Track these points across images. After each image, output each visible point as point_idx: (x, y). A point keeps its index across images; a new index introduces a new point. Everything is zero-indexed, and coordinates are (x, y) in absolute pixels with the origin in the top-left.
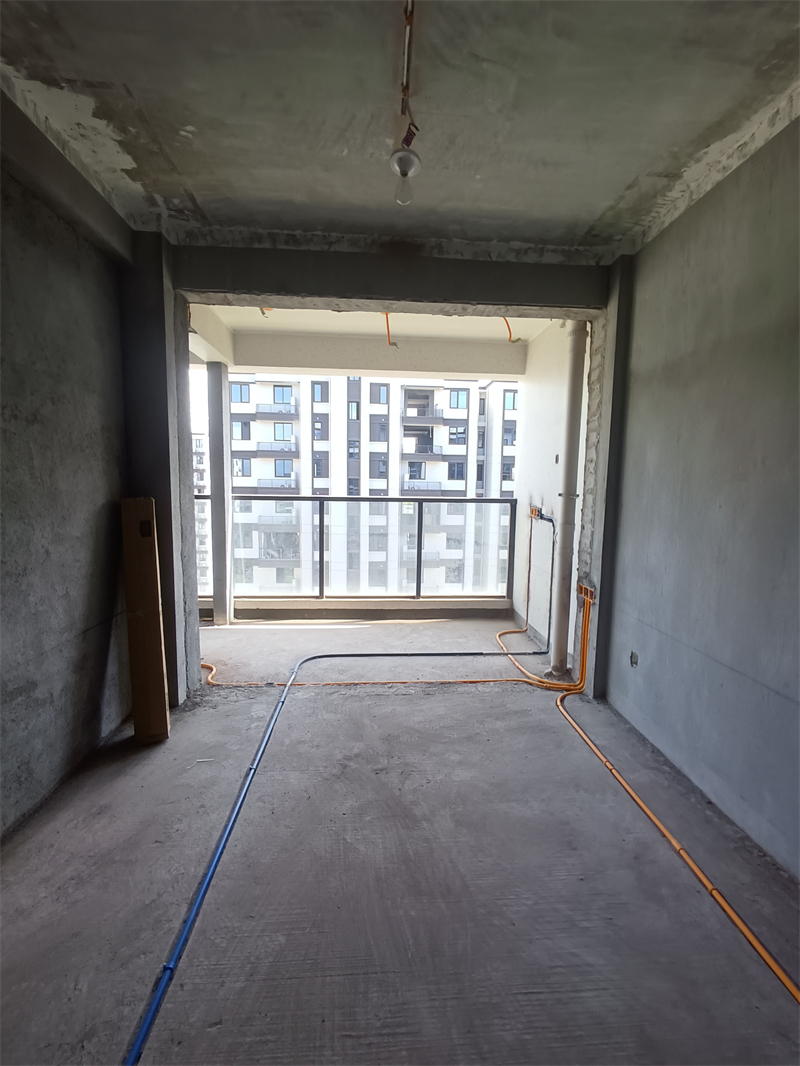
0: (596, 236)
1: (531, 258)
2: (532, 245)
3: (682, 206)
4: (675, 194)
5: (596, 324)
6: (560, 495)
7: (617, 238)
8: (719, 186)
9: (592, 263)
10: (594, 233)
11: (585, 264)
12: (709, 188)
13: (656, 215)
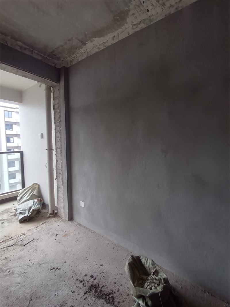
0: (54, 55)
1: (27, 53)
2: (28, 48)
3: (85, 56)
4: (82, 50)
5: (55, 89)
6: (46, 150)
7: (62, 59)
8: (97, 53)
9: (53, 65)
10: (54, 53)
11: (50, 64)
12: (94, 53)
13: (75, 56)
